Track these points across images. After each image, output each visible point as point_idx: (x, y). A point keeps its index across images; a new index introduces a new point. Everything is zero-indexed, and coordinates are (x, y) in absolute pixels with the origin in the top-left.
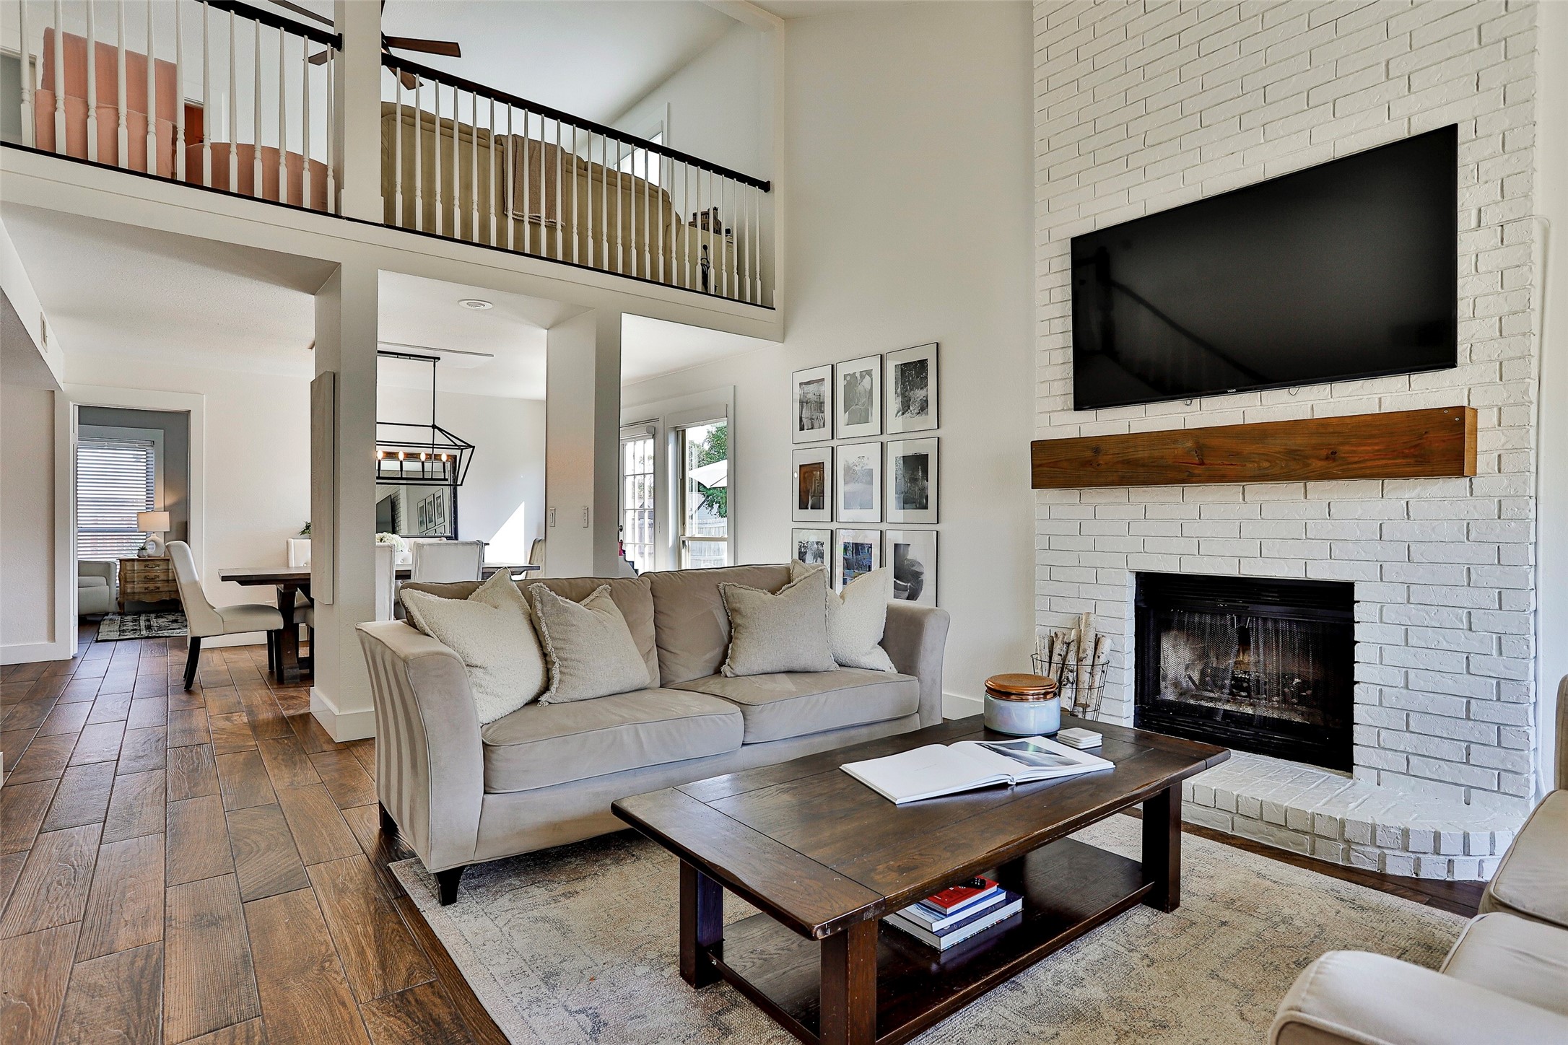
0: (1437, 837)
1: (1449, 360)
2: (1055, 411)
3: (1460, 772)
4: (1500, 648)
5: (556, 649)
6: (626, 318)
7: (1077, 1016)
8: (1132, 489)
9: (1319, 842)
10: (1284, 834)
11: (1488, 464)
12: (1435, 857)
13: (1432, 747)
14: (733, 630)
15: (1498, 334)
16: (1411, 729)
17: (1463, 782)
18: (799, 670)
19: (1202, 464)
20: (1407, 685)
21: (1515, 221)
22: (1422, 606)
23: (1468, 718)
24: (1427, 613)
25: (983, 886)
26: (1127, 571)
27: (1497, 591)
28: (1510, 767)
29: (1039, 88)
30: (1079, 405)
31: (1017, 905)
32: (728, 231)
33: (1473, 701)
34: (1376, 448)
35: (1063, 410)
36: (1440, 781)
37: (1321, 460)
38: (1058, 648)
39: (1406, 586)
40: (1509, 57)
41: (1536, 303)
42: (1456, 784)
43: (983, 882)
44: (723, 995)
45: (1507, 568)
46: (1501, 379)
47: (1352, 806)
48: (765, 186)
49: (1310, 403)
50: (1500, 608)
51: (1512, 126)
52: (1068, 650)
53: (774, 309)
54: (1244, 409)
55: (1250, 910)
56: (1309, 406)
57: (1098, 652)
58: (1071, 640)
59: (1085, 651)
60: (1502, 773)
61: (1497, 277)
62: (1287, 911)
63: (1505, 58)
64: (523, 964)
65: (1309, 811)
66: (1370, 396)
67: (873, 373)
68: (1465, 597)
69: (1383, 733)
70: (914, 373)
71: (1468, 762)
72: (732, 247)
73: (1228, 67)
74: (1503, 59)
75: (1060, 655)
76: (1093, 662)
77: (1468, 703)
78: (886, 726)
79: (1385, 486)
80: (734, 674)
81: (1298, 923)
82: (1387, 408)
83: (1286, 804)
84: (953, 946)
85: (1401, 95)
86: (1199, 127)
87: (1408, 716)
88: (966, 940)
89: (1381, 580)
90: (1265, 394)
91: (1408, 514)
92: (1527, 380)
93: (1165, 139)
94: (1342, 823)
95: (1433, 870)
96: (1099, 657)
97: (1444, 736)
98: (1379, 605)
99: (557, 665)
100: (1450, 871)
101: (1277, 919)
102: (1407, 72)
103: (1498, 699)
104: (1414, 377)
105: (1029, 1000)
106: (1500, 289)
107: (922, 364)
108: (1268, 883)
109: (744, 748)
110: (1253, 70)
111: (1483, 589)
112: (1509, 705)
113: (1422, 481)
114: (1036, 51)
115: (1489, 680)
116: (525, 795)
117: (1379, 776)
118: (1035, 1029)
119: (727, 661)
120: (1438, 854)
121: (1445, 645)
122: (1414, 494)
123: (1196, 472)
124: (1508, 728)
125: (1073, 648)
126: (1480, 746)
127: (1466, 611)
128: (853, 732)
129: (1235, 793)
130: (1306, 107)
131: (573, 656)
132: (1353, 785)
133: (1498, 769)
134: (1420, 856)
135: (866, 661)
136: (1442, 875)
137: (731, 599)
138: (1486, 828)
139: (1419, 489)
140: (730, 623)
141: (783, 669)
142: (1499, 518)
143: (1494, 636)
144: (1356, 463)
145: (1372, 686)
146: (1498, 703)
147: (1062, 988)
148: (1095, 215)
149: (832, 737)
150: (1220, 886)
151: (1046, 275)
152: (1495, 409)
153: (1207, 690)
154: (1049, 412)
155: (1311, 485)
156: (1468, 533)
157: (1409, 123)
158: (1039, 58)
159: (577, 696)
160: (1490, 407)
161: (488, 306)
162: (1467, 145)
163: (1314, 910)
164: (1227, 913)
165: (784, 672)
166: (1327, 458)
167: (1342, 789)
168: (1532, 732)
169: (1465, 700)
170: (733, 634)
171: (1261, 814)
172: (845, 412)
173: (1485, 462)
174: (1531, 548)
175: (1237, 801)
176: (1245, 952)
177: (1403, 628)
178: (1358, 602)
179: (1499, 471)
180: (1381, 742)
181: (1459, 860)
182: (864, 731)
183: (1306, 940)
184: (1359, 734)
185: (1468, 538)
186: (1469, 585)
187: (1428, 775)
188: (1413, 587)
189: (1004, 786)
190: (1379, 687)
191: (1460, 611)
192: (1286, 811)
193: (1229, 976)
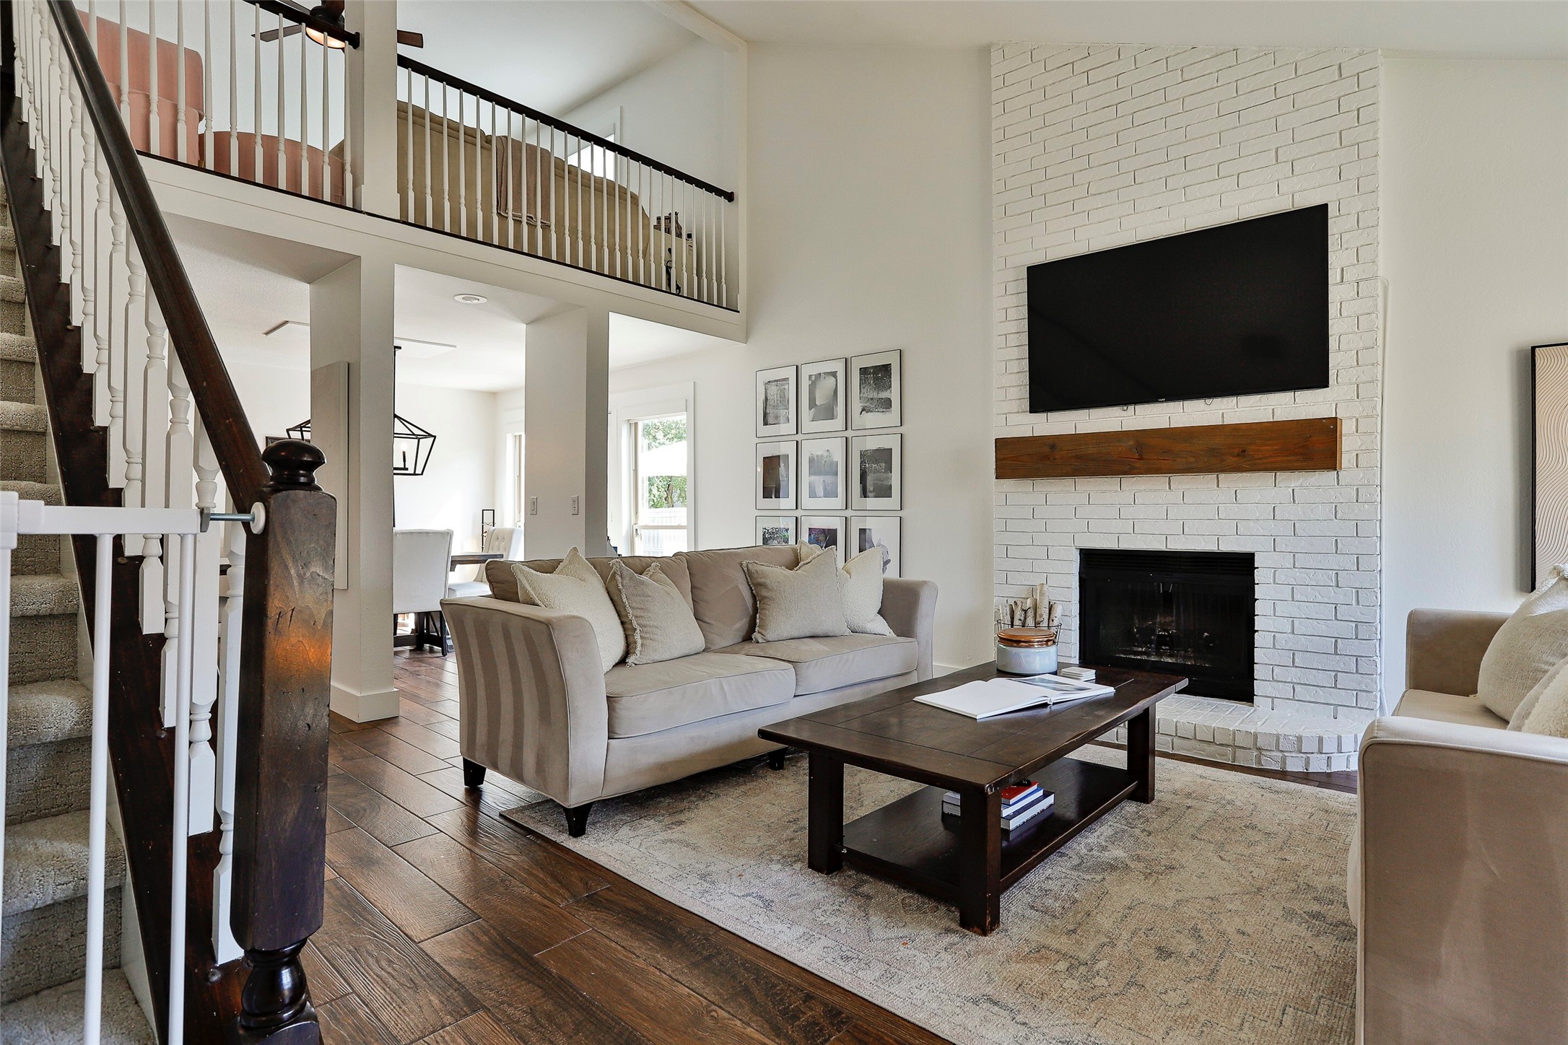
0: (1321, 740)
1: (1322, 382)
2: (1010, 413)
3: (1330, 694)
4: (1358, 599)
5: (636, 617)
6: (613, 317)
7: (1113, 868)
8: (1078, 479)
9: (1239, 752)
10: (1212, 748)
11: (1349, 461)
12: (1319, 755)
13: (1312, 677)
14: (758, 602)
15: (1356, 363)
16: (1296, 665)
17: (1332, 702)
18: (821, 635)
19: (1141, 459)
20: (1293, 631)
21: (1367, 279)
22: (1304, 570)
23: (1336, 653)
24: (1307, 574)
25: (1030, 785)
26: (1074, 548)
27: (1356, 556)
28: (1364, 688)
29: (997, 135)
30: (1034, 408)
31: (1050, 800)
32: (689, 236)
33: (1339, 640)
34: (1275, 448)
35: (1018, 412)
36: (1317, 703)
37: (1234, 456)
38: (1019, 615)
39: (1292, 554)
40: (1360, 158)
41: (1380, 342)
42: (1327, 704)
43: (1029, 781)
44: (850, 876)
45: (1362, 539)
46: (1358, 397)
47: (1259, 723)
48: (730, 197)
49: (1221, 412)
50: (1358, 569)
51: (1363, 210)
52: (1025, 616)
53: (738, 312)
54: (1169, 415)
55: (1204, 798)
56: (1221, 414)
57: (1051, 616)
58: (1028, 607)
59: (1041, 616)
60: (1359, 693)
61: (1354, 321)
62: (1228, 797)
63: (1358, 157)
64: (676, 871)
65: (1231, 729)
66: (1266, 407)
67: (838, 374)
68: (1334, 562)
69: (1276, 669)
70: (878, 375)
71: (1336, 687)
72: (692, 250)
73: (1156, 137)
74: (1357, 159)
75: (1020, 620)
76: (1048, 624)
77: (1336, 641)
78: (895, 680)
79: (1277, 477)
80: (765, 640)
81: (1238, 803)
82: (1278, 418)
83: (1213, 725)
84: (1017, 827)
85: (1287, 176)
86: (1133, 183)
87: (1294, 654)
88: (1024, 823)
89: (1275, 550)
90: (1187, 403)
91: (1293, 499)
92: (1375, 399)
93: (1105, 190)
94: (1255, 736)
95: (1318, 766)
96: (1053, 620)
97: (1320, 668)
98: (1273, 570)
99: (638, 631)
100: (1329, 765)
101: (1224, 802)
102: (1291, 159)
103: (1357, 638)
104: (1298, 393)
105: (1076, 862)
106: (1356, 330)
107: (886, 369)
108: (1209, 781)
109: (796, 698)
110: (1176, 143)
111: (1346, 556)
112: (1364, 641)
113: (1303, 473)
114: (993, 103)
115: (1350, 623)
116: (638, 740)
117: (1273, 703)
118: (1088, 877)
119: (757, 629)
120: (1322, 753)
121: (1320, 599)
122: (1298, 484)
123: (1137, 465)
124: (1363, 659)
125: (1030, 613)
126: (1344, 674)
127: (1334, 572)
128: (872, 686)
129: (1174, 720)
130: (1217, 177)
131: (651, 623)
132: (1255, 711)
133: (1356, 690)
134: (1309, 755)
135: (870, 627)
136: (1324, 769)
137: (755, 575)
138: (1351, 733)
139: (1302, 479)
140: (754, 597)
141: (808, 634)
142: (1357, 501)
143: (1354, 590)
144: (1260, 459)
145: (1267, 633)
146: (1356, 640)
147: (1094, 852)
148: (1046, 248)
149: (857, 690)
150: (1178, 785)
151: (1003, 296)
152: (1354, 420)
153: (1136, 646)
154: (1006, 414)
155: (1222, 476)
156: (1336, 513)
157: (1293, 198)
158: (997, 110)
159: (657, 658)
160: (1350, 418)
161: (483, 300)
162: (1333, 220)
163: (1246, 794)
164: (1189, 801)
165: (808, 637)
166: (1238, 456)
167: (1248, 714)
168: (1378, 660)
169: (1334, 640)
170: (758, 605)
171: (1195, 735)
172: (810, 409)
173: (1346, 459)
174: (1378, 523)
175: (1176, 726)
176: (1209, 823)
177: (1290, 587)
178: (1257, 568)
179: (1357, 467)
180: (1275, 677)
181: (1335, 757)
182: (880, 684)
183: (1248, 813)
184: (1259, 672)
185: (1336, 517)
186: (1336, 553)
187: (1308, 698)
188: (1297, 555)
189: (1045, 705)
190: (1273, 634)
191: (1331, 572)
192: (1214, 730)
193: (1203, 837)
